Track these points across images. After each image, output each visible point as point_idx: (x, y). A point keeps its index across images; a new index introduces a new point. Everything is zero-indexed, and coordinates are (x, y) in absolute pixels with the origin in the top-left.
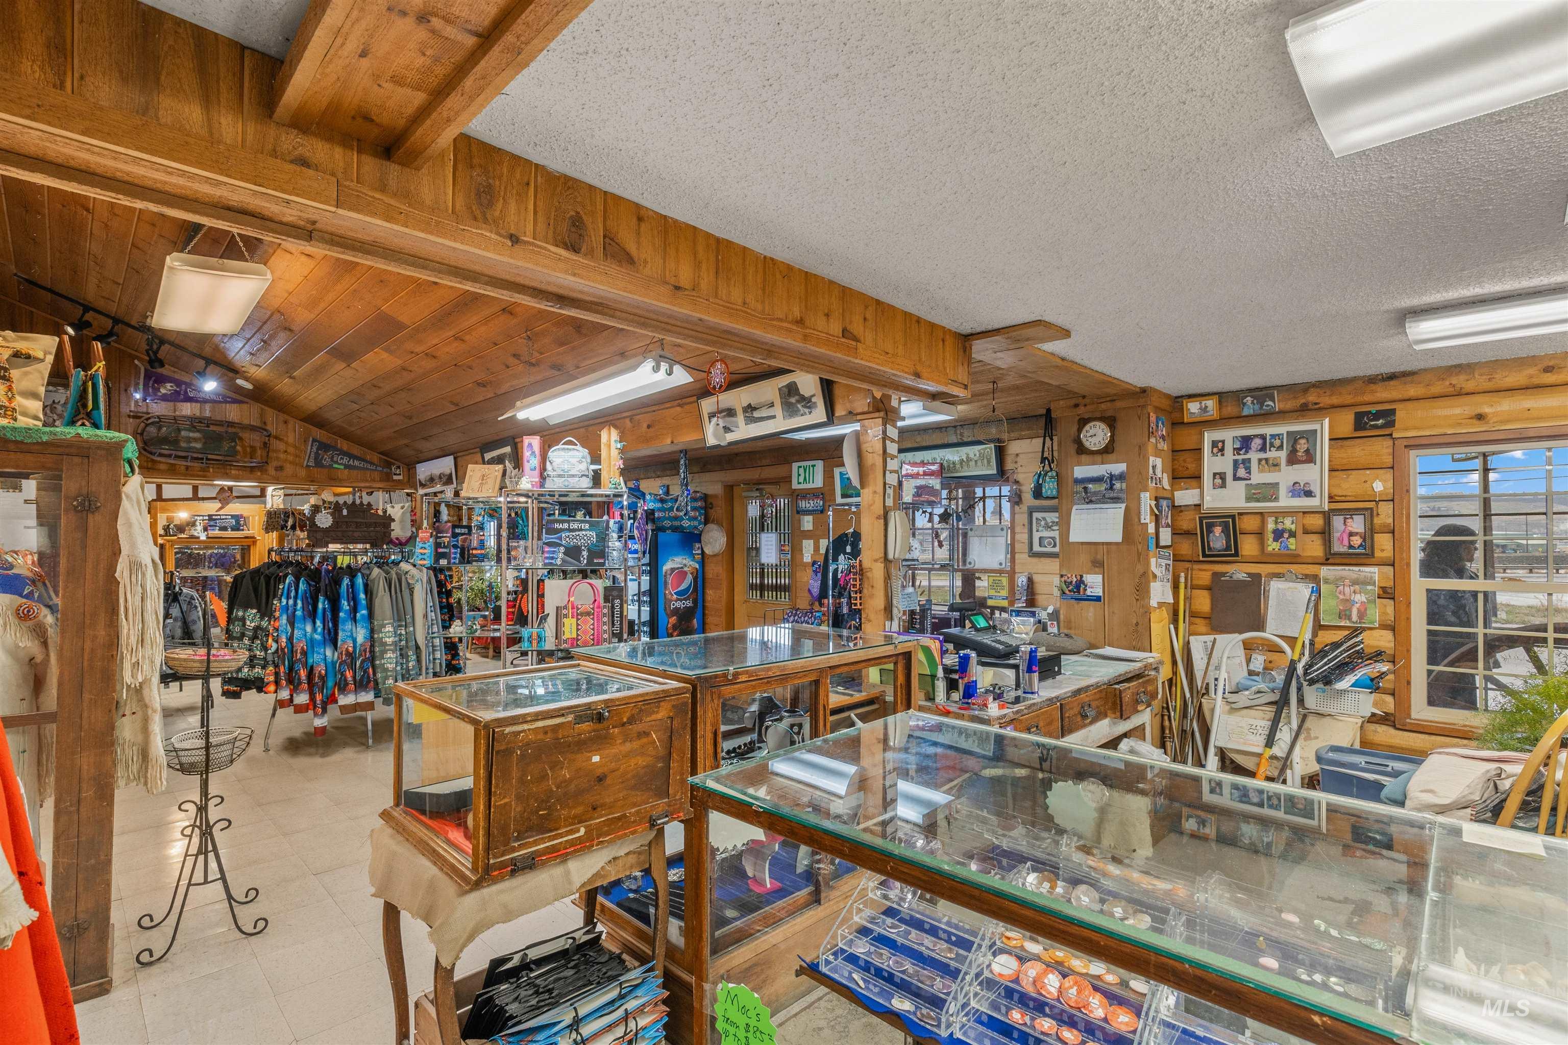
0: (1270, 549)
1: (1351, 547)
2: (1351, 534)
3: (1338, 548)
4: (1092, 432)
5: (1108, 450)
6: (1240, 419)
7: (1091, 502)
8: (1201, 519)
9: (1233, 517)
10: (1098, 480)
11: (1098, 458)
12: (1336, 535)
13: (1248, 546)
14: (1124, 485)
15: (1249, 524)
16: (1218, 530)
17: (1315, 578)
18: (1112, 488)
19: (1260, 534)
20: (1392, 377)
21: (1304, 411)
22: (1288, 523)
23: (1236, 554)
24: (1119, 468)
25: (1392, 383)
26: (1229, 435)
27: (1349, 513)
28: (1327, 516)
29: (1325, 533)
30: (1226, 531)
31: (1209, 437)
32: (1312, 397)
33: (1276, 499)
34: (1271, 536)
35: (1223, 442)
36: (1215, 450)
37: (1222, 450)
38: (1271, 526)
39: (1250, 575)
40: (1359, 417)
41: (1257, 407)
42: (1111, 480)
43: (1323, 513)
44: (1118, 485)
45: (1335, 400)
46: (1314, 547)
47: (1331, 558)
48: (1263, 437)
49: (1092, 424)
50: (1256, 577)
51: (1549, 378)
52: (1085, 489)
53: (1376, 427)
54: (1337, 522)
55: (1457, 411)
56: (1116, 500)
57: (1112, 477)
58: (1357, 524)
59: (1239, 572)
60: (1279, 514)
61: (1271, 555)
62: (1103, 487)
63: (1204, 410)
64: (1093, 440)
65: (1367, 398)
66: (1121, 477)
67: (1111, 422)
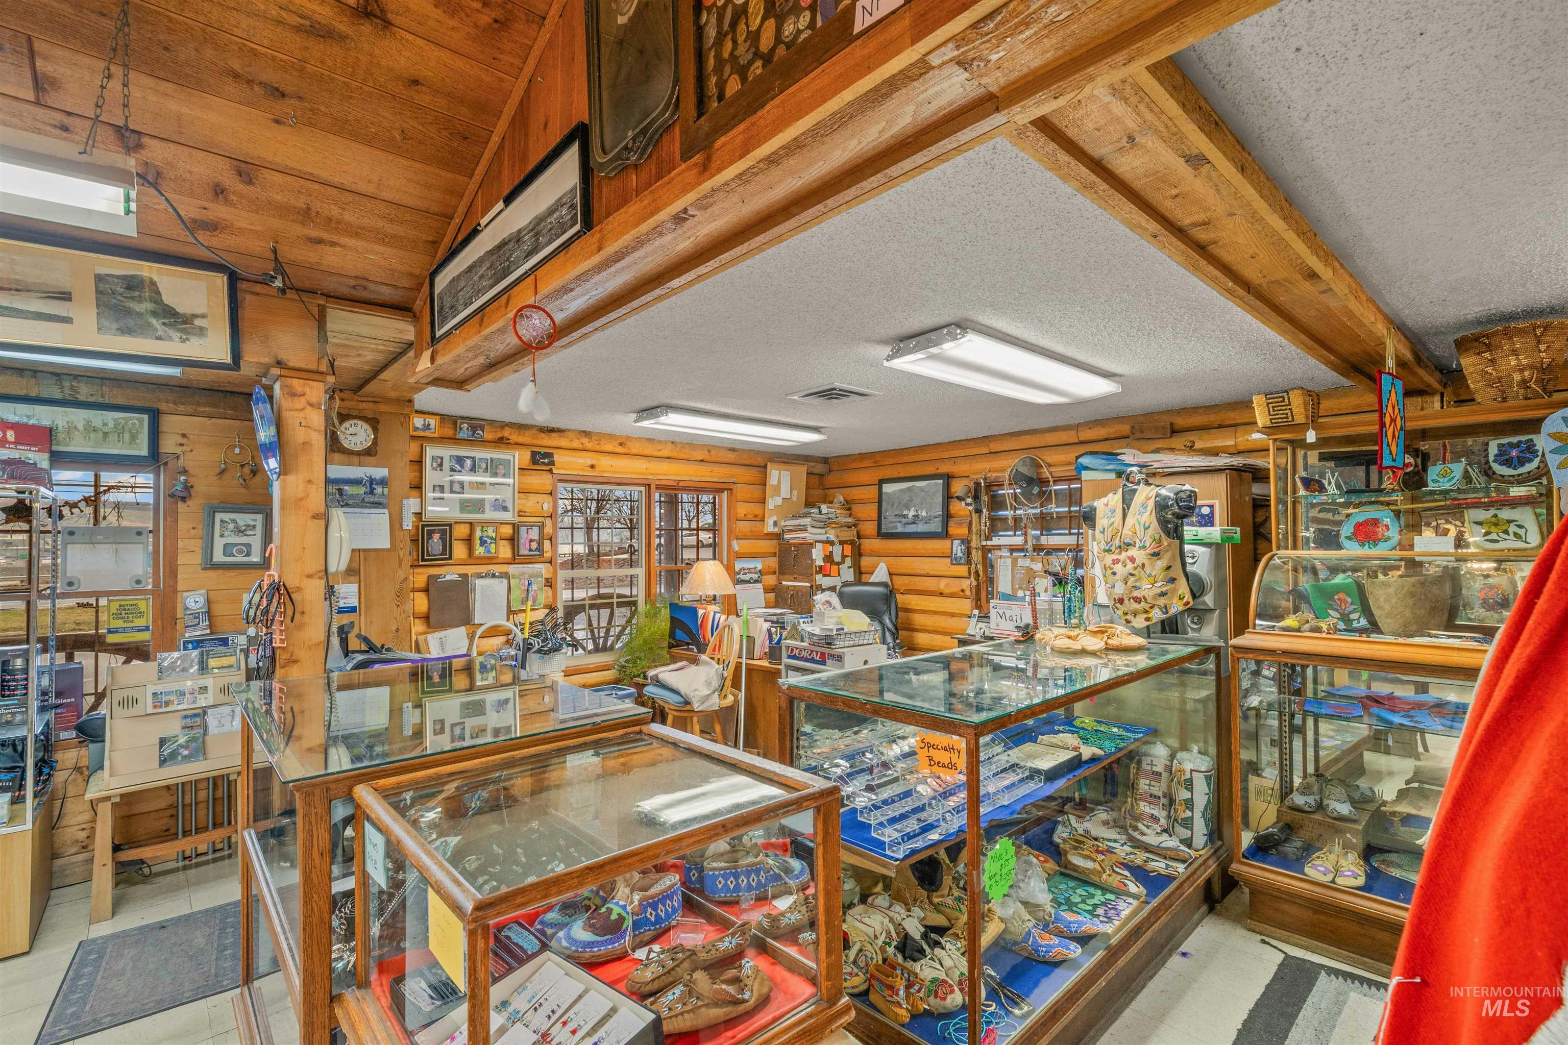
0: (477, 553)
1: (530, 550)
2: (531, 541)
3: (524, 551)
4: (352, 430)
5: (369, 452)
6: (454, 440)
7: (347, 505)
8: (423, 526)
9: (450, 525)
10: (357, 482)
11: (356, 459)
12: (522, 541)
13: (459, 551)
14: (386, 491)
15: (461, 531)
16: (436, 537)
17: (505, 575)
18: (372, 492)
19: (469, 541)
20: (552, 430)
21: (501, 442)
22: (491, 532)
23: (450, 558)
24: (380, 472)
25: (554, 435)
26: (446, 452)
27: (530, 526)
28: (516, 527)
29: (513, 540)
30: (443, 539)
31: (431, 452)
32: (506, 433)
33: (483, 512)
34: (478, 542)
35: (442, 458)
36: (435, 465)
37: (441, 465)
38: (478, 534)
39: (460, 575)
40: (534, 454)
41: (470, 433)
42: (371, 484)
43: (514, 525)
44: (379, 490)
45: (520, 440)
46: (505, 551)
47: (517, 560)
48: (473, 458)
49: (352, 422)
50: (464, 576)
51: (620, 449)
52: (340, 491)
53: (544, 464)
54: (523, 530)
55: (581, 461)
56: (377, 505)
57: (372, 481)
58: (534, 534)
59: (450, 574)
60: (485, 523)
61: (479, 558)
62: (361, 490)
63: (427, 427)
64: (354, 439)
65: (539, 442)
66: (383, 482)
67: (374, 423)
